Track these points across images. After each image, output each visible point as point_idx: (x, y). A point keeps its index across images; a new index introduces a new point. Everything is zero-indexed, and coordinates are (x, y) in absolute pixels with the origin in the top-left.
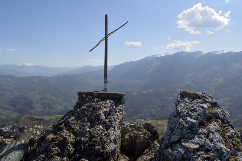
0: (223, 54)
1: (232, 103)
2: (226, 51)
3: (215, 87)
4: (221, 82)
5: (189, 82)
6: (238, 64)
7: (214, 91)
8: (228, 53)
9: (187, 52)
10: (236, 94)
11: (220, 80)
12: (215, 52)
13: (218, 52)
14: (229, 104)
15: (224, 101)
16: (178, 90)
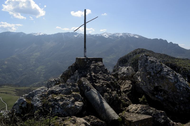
0: (40, 36)
1: (47, 69)
2: (42, 34)
3: (34, 59)
4: (39, 55)
5: (15, 56)
6: (50, 43)
7: (34, 62)
8: (43, 35)
9: (12, 32)
10: (49, 63)
11: (38, 54)
12: (34, 34)
13: (36, 34)
14: (44, 70)
15: (41, 68)
16: (6, 63)
